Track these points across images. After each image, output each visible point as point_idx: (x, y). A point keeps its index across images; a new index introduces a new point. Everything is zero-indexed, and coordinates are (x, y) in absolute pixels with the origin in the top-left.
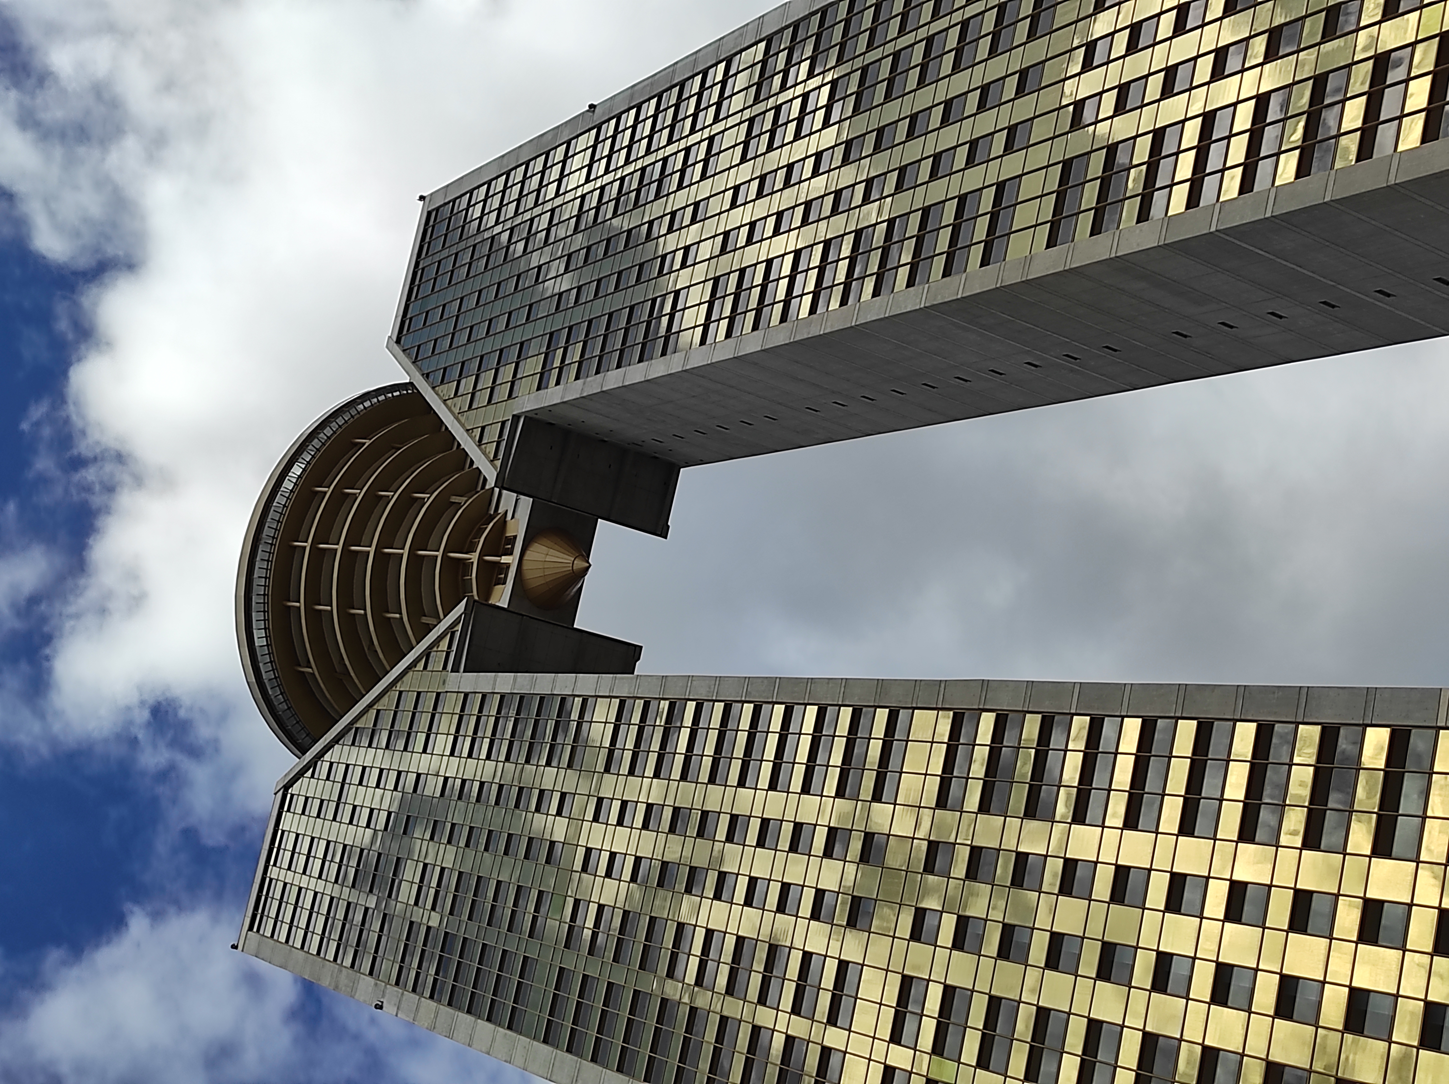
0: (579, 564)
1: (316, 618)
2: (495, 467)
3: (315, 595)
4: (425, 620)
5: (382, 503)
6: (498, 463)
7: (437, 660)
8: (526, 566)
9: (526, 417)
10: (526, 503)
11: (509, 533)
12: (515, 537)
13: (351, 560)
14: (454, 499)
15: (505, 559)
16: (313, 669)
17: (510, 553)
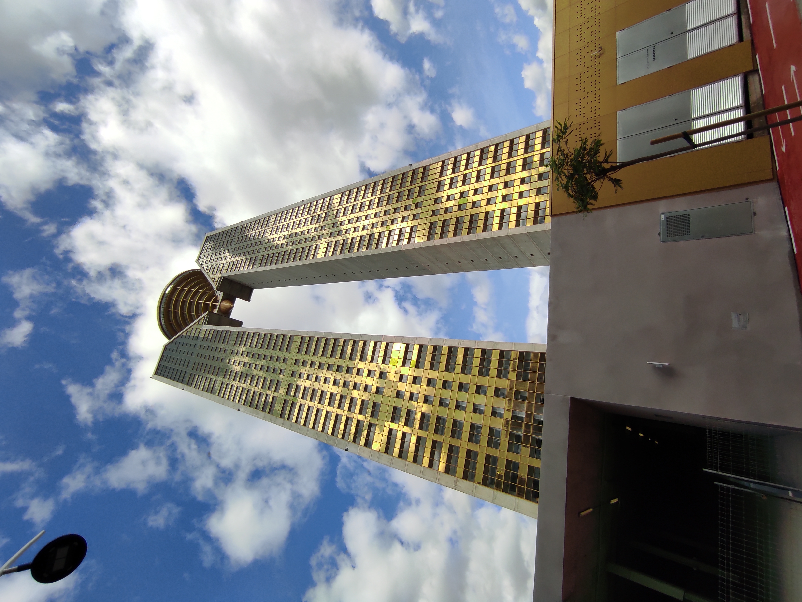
0: (232, 306)
1: (175, 313)
2: (216, 286)
3: (175, 308)
4: (199, 315)
5: (192, 291)
6: (217, 286)
7: (201, 323)
8: (221, 305)
9: (223, 278)
10: (222, 294)
11: (218, 299)
12: (219, 300)
13: (184, 302)
14: (207, 292)
15: (217, 304)
16: (174, 323)
17: (218, 303)
